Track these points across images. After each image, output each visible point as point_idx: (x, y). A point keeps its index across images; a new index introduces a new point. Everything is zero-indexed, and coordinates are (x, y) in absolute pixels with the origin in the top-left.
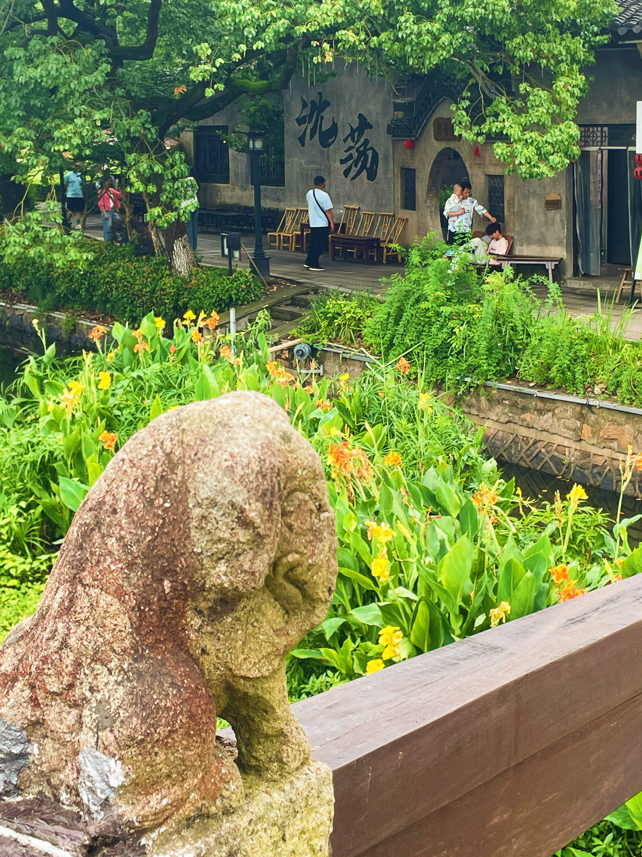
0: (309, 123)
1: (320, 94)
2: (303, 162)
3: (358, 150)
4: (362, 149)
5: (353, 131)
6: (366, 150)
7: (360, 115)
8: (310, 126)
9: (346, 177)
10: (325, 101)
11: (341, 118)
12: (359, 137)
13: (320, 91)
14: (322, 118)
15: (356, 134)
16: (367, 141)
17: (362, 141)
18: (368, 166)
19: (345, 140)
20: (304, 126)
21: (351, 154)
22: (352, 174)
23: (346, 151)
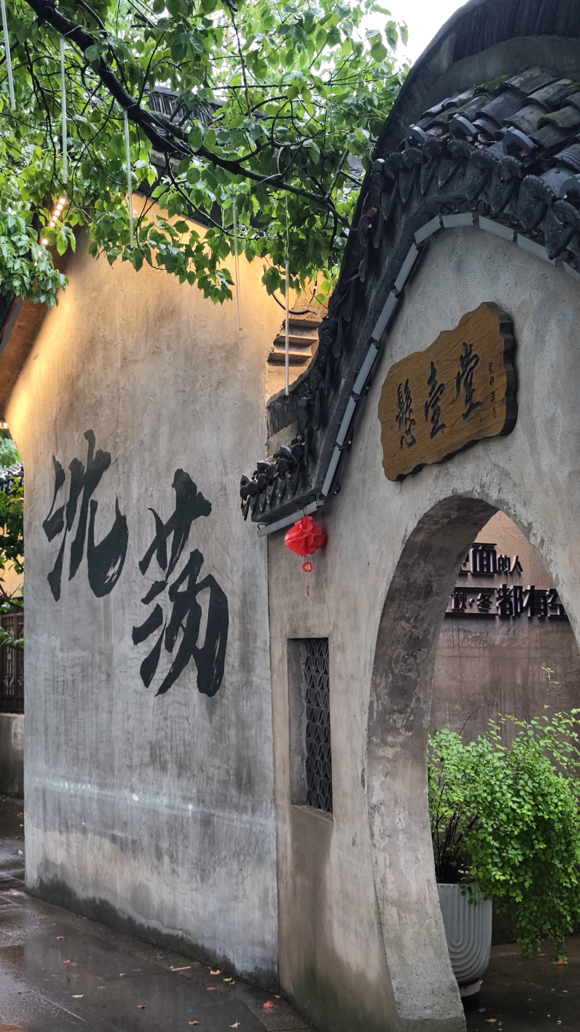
0: (69, 527)
1: (90, 435)
2: (58, 644)
3: (173, 593)
4: (183, 588)
5: (162, 530)
6: (194, 589)
7: (179, 473)
8: (71, 536)
9: (147, 683)
10: (100, 452)
11: (135, 495)
12: (178, 546)
13: (89, 426)
14: (94, 505)
15: (170, 540)
16: (197, 559)
17: (184, 558)
18: (201, 643)
19: (144, 566)
20: (58, 539)
21: (158, 609)
22: (160, 675)
23: (146, 601)
